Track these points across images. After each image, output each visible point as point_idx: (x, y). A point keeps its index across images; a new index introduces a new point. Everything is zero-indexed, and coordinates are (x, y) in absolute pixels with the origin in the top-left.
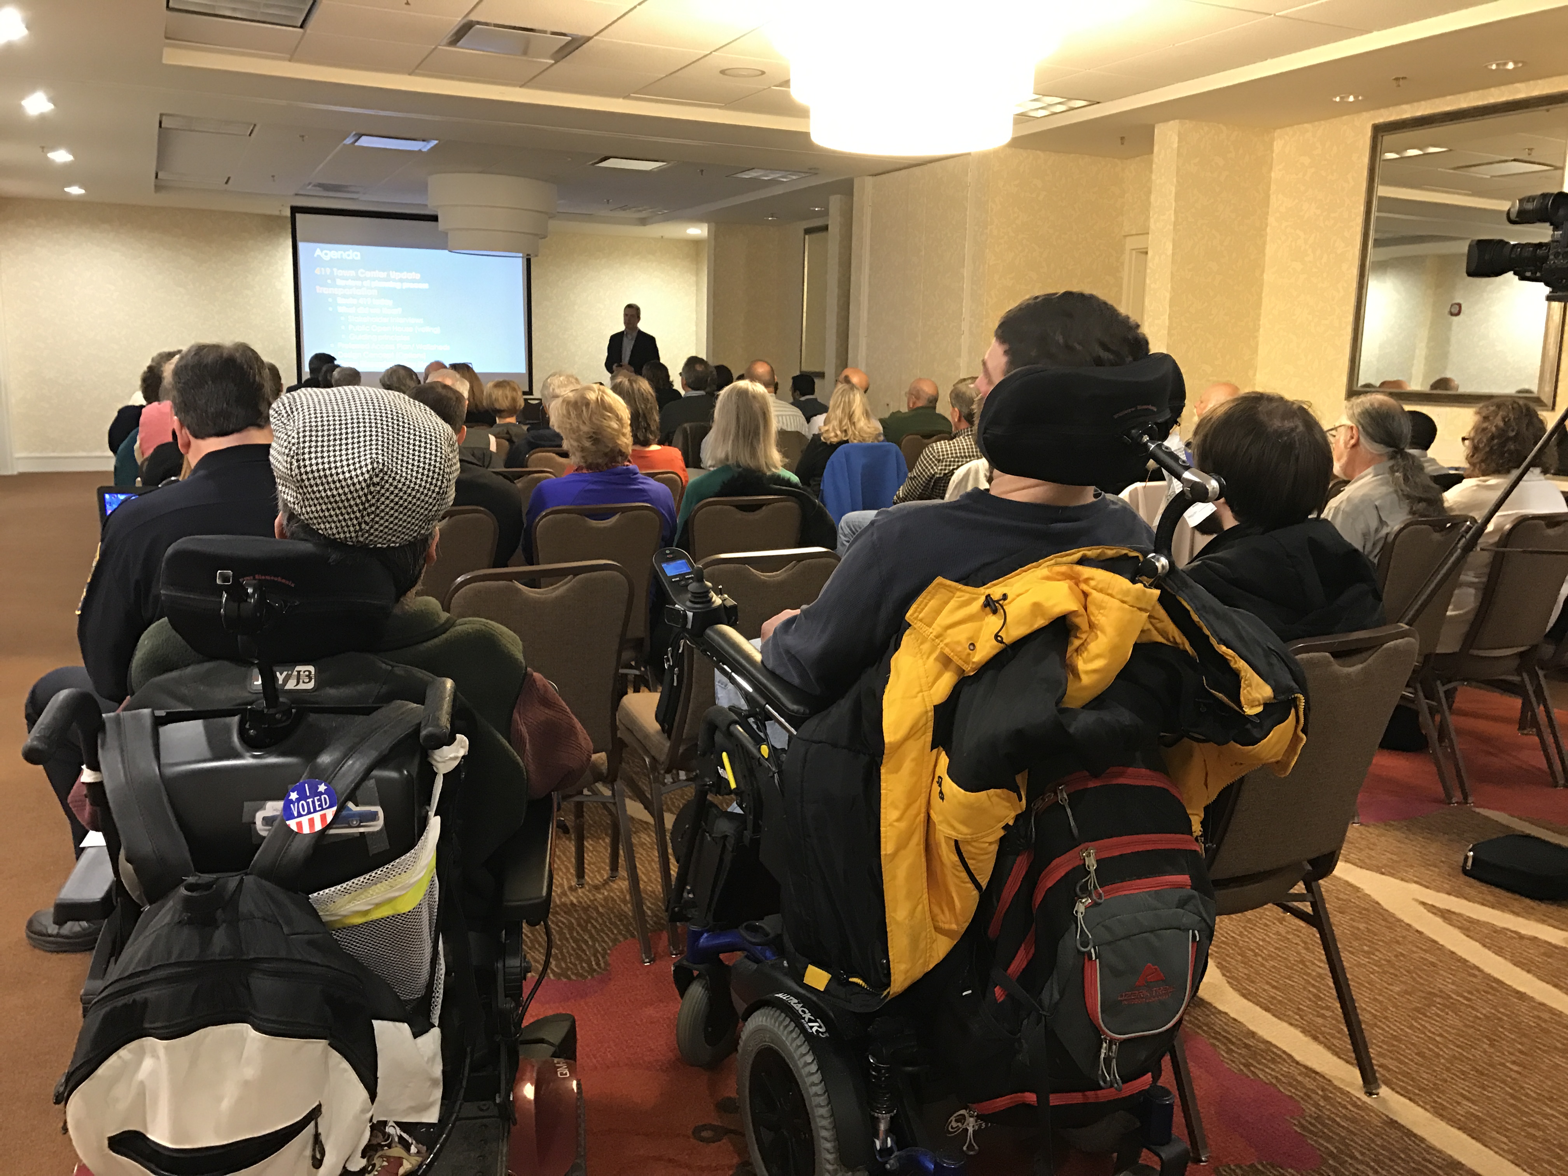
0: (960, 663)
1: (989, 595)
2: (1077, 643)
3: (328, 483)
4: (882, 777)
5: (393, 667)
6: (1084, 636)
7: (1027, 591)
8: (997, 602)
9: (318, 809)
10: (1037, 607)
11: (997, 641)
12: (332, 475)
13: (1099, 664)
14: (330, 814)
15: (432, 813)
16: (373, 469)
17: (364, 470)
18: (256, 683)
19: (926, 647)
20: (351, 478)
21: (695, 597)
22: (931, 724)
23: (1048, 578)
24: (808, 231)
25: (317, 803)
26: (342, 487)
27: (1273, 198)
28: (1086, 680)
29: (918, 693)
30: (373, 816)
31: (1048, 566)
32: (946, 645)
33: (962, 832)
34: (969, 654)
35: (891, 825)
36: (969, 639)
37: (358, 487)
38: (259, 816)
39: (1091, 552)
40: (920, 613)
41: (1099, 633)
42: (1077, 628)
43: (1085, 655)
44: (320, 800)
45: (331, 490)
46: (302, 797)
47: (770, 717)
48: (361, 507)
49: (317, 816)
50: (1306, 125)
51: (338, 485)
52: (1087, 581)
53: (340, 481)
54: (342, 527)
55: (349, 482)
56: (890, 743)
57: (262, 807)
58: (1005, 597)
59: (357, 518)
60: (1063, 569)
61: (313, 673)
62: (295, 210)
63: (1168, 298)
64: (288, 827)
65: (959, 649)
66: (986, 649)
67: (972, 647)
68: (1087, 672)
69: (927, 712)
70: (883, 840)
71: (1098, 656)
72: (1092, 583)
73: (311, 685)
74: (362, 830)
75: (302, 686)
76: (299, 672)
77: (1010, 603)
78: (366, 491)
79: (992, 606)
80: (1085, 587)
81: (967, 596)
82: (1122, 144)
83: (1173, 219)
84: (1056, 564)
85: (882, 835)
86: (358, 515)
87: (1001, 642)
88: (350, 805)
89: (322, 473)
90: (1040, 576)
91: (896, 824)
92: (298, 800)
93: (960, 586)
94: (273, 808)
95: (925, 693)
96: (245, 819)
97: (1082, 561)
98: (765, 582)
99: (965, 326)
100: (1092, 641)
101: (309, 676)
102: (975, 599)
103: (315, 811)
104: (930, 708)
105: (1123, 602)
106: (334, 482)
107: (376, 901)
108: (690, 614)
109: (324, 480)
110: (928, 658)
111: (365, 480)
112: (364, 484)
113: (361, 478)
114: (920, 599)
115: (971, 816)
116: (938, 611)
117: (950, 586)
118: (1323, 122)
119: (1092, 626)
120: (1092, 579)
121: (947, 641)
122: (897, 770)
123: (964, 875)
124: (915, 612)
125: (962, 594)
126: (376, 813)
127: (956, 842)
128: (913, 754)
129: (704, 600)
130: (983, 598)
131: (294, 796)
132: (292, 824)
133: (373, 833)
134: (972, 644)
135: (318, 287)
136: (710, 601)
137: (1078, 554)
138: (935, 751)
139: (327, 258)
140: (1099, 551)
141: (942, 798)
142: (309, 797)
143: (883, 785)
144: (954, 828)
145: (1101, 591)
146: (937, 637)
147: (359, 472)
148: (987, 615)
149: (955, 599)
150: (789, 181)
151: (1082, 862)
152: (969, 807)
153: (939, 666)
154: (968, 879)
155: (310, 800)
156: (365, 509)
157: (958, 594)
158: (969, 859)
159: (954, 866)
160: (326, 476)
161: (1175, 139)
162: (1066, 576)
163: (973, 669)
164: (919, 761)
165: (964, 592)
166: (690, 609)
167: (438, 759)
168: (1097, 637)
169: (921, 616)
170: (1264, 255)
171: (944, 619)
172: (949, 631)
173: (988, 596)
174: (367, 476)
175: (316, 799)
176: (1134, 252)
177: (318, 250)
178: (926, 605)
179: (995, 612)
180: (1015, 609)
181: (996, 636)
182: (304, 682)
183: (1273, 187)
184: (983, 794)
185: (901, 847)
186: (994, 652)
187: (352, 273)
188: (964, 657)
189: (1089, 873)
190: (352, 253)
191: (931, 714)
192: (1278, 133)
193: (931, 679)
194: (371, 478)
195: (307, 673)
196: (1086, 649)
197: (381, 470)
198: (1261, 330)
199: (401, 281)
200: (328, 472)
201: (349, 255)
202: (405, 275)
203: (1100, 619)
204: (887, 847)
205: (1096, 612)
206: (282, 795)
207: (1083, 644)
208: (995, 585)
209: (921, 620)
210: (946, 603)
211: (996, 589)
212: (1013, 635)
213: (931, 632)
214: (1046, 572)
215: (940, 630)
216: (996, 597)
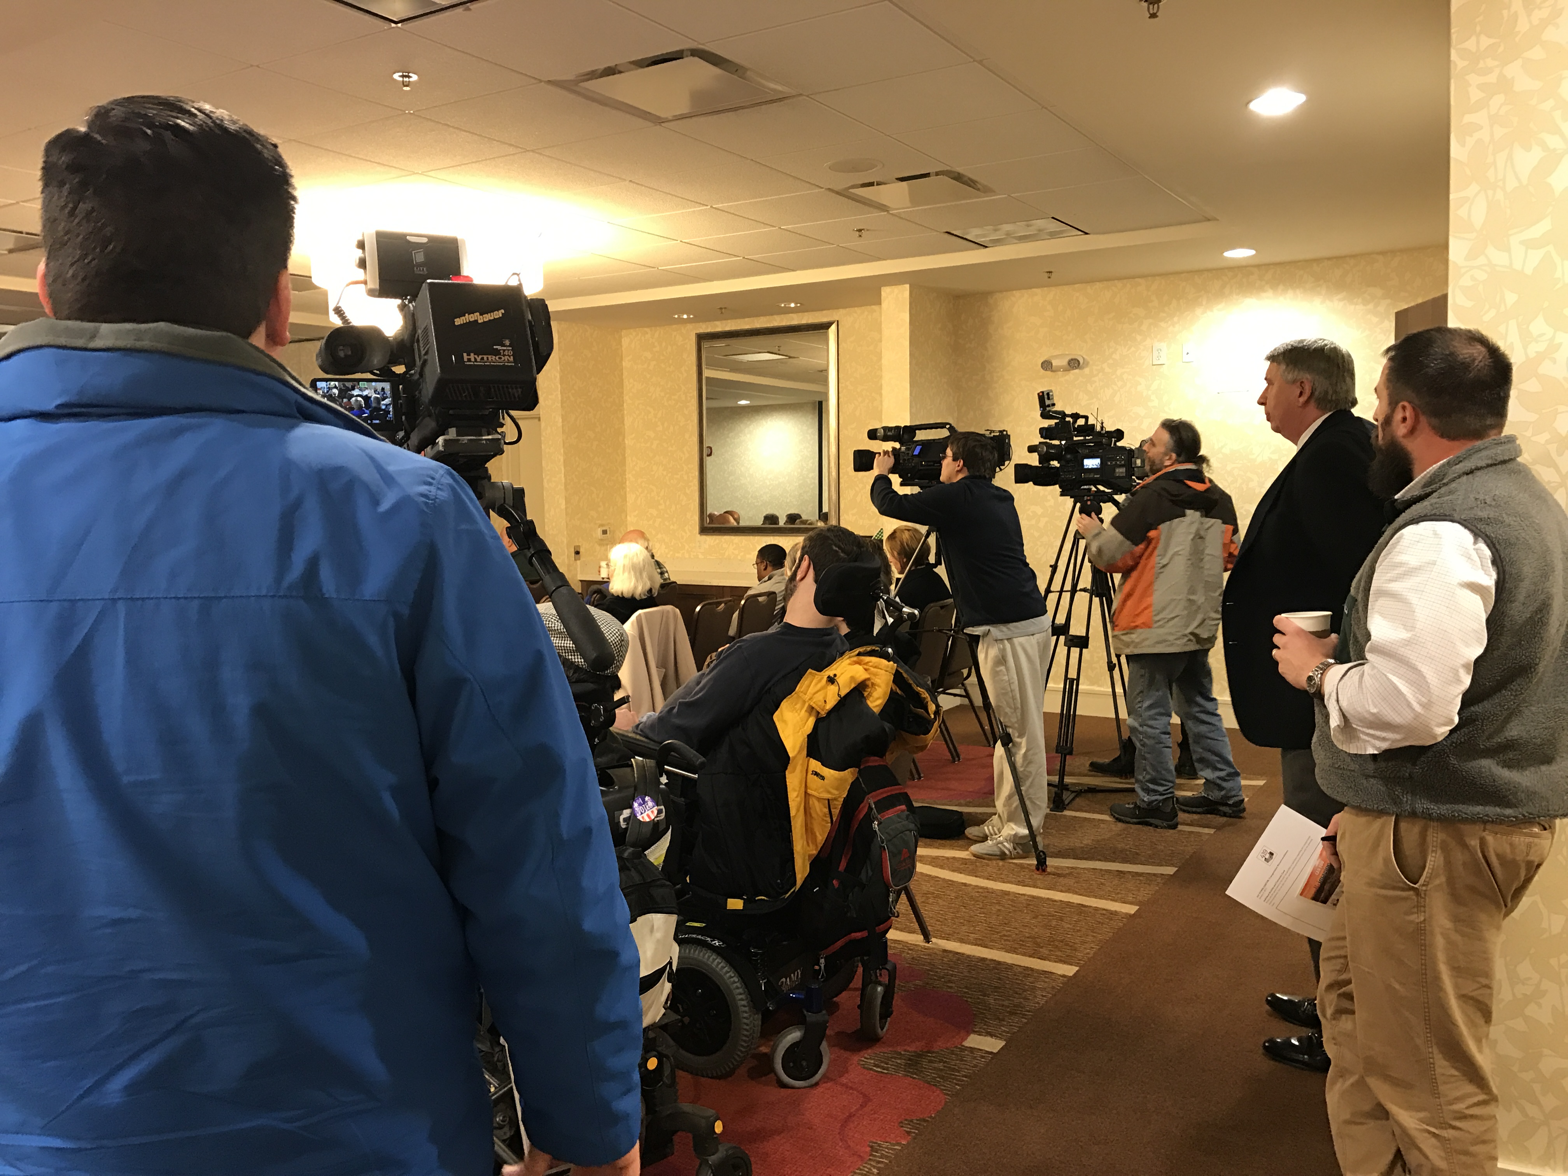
0: (820, 711)
2: (867, 693)
6: (869, 690)
7: (844, 671)
8: (833, 678)
9: (648, 809)
10: (852, 678)
11: (837, 697)
13: (879, 702)
14: (655, 810)
22: (806, 744)
23: (850, 664)
25: (647, 806)
27: (626, 382)
29: (800, 729)
30: (663, 815)
31: (847, 658)
32: (813, 703)
33: (832, 794)
34: (824, 706)
36: (824, 698)
38: (622, 818)
39: (862, 649)
40: (802, 688)
41: (876, 687)
42: (867, 686)
43: (871, 698)
46: (640, 804)
49: (649, 812)
52: (867, 663)
56: (791, 758)
57: (622, 814)
58: (835, 675)
60: (855, 658)
63: (562, 460)
64: (638, 820)
65: (820, 704)
66: (831, 702)
67: (824, 703)
68: (874, 707)
69: (804, 739)
70: (790, 810)
71: (878, 699)
72: (870, 664)
79: (831, 680)
80: (867, 666)
81: (820, 677)
83: (560, 398)
84: (850, 657)
85: (790, 806)
87: (839, 697)
90: (845, 664)
91: (795, 799)
92: (639, 806)
93: (817, 672)
94: (626, 813)
95: (803, 729)
97: (859, 654)
100: (874, 691)
102: (824, 677)
104: (806, 737)
105: (886, 671)
107: (658, 856)
110: (799, 711)
114: (801, 681)
115: (836, 785)
116: (809, 686)
117: (812, 673)
119: (873, 684)
120: (870, 662)
121: (813, 701)
122: (794, 771)
123: (828, 817)
126: (663, 809)
127: (828, 800)
128: (800, 762)
130: (826, 678)
131: (636, 805)
132: (639, 818)
133: (661, 820)
134: (825, 701)
137: (858, 651)
138: (808, 755)
140: (868, 648)
141: (825, 779)
142: (643, 805)
143: (787, 780)
144: (829, 792)
145: (875, 667)
146: (809, 700)
148: (829, 684)
149: (815, 679)
151: (869, 804)
152: (837, 780)
153: (807, 714)
154: (830, 821)
157: (816, 676)
158: (833, 809)
159: (825, 815)
162: (857, 662)
163: (825, 713)
164: (802, 764)
165: (818, 675)
168: (876, 689)
170: (624, 424)
171: (811, 690)
172: (814, 696)
173: (829, 677)
175: (646, 804)
178: (804, 684)
180: (841, 680)
181: (837, 695)
183: (625, 374)
184: (844, 771)
185: (798, 810)
186: (835, 703)
188: (821, 708)
189: (873, 809)
191: (806, 740)
192: (624, 332)
193: (804, 722)
203: (877, 680)
204: (793, 812)
205: (874, 678)
206: (630, 806)
208: (827, 670)
209: (802, 692)
210: (811, 682)
211: (829, 672)
212: (843, 693)
213: (807, 697)
214: (848, 661)
215: (811, 696)
216: (832, 675)
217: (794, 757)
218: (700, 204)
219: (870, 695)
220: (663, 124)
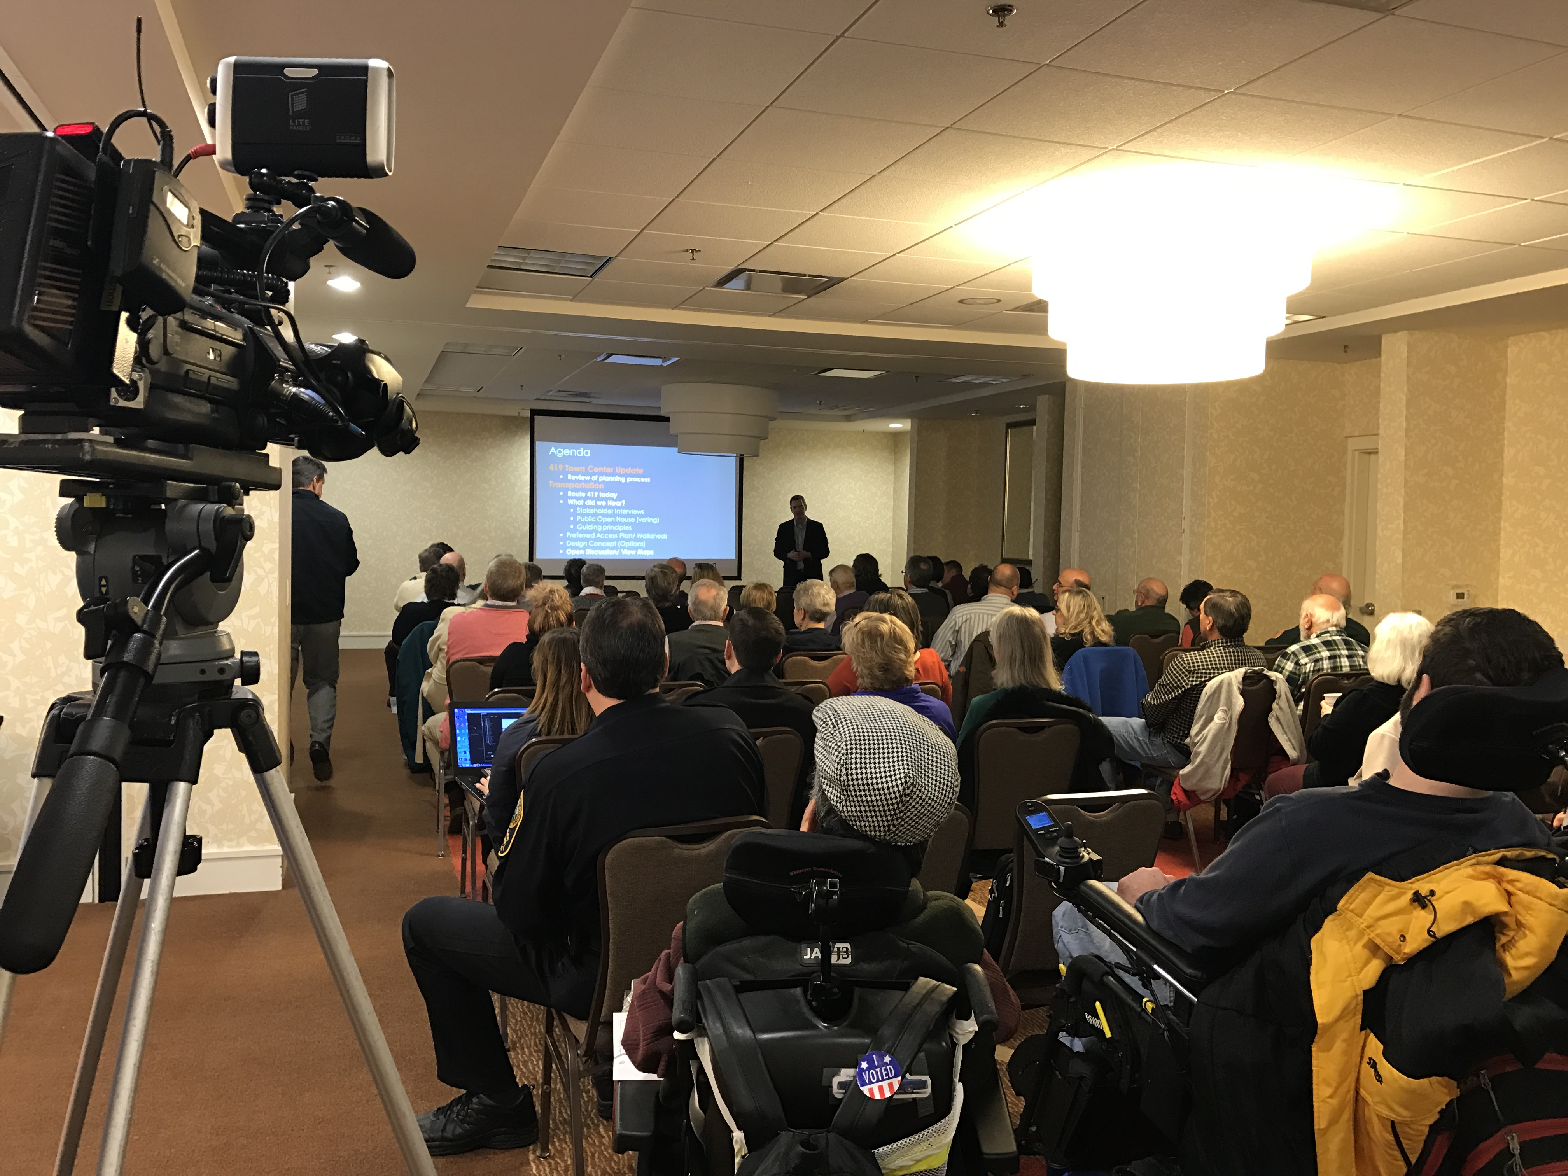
0: (1391, 953)
1: (1418, 891)
2: (1504, 940)
3: (869, 790)
4: (1314, 1054)
5: (908, 944)
6: (1511, 933)
7: (1455, 889)
8: (1425, 897)
9: (885, 1078)
10: (1468, 906)
11: (1429, 933)
12: (873, 784)
13: (1529, 961)
14: (896, 1082)
15: (956, 1080)
16: (906, 782)
17: (899, 782)
18: (805, 957)
19: (1352, 934)
20: (888, 788)
21: (1066, 853)
22: (1360, 1007)
23: (1471, 877)
24: (1009, 426)
25: (884, 1073)
26: (880, 795)
27: (1509, 404)
28: (1516, 975)
29: (1347, 977)
30: (923, 1085)
31: (1471, 865)
32: (1378, 935)
33: (1401, 1114)
34: (1400, 945)
35: (1323, 1101)
36: (1401, 931)
37: (893, 796)
38: (836, 1081)
39: (1510, 853)
40: (1351, 904)
41: (1527, 932)
42: (1504, 926)
43: (1513, 951)
44: (886, 1070)
45: (871, 796)
46: (872, 1066)
47: (1158, 976)
48: (893, 813)
49: (885, 1084)
50: (1542, 333)
51: (877, 793)
52: (1511, 882)
53: (879, 790)
54: (874, 826)
55: (886, 791)
56: (1323, 1024)
57: (837, 1073)
58: (1432, 893)
59: (888, 821)
60: (1488, 868)
61: (850, 950)
62: (534, 412)
63: (1402, 504)
64: (862, 1092)
65: (1390, 939)
66: (1416, 942)
67: (1402, 939)
68: (1516, 969)
69: (1357, 996)
70: (1316, 1115)
71: (1527, 954)
72: (1518, 885)
73: (849, 961)
74: (914, 1096)
75: (842, 961)
76: (838, 948)
77: (1438, 899)
78: (899, 800)
79: (1420, 901)
80: (1510, 888)
81: (1396, 891)
82: (1346, 352)
83: (1405, 426)
84: (1478, 864)
85: (1316, 1109)
86: (889, 818)
87: (1434, 936)
88: (908, 1075)
89: (865, 782)
90: (1465, 875)
91: (1330, 1100)
92: (868, 1069)
93: (1389, 881)
94: (846, 1074)
95: (1355, 978)
96: (824, 1083)
97: (1502, 862)
98: (1092, 822)
99: (1185, 525)
100: (1521, 939)
101: (846, 952)
102: (1405, 893)
103: (883, 1080)
104: (1360, 992)
105: (1551, 905)
106: (874, 790)
107: (918, 1158)
108: (1062, 868)
109: (866, 788)
110: (1355, 944)
111: (899, 791)
112: (897, 794)
113: (896, 789)
114: (1351, 891)
115: (1411, 1100)
116: (1368, 904)
117: (1379, 881)
118: (1560, 331)
119: (1520, 925)
120: (1518, 881)
121: (1378, 931)
122: (1329, 1049)
123: (1397, 1153)
124: (1347, 902)
125: (1390, 888)
126: (926, 1081)
127: (1393, 1123)
128: (1345, 1035)
129: (1075, 855)
130: (1410, 895)
131: (864, 1065)
132: (865, 1090)
133: (921, 1099)
134: (1403, 936)
135: (551, 482)
136: (1079, 857)
137: (1498, 855)
138: (1364, 1032)
139: (560, 456)
140: (1518, 852)
141: (1381, 1082)
142: (877, 1067)
143: (1314, 1062)
144: (1392, 1110)
145: (1528, 893)
146: (1369, 927)
147: (894, 783)
148: (1415, 908)
149: (1384, 892)
150: (998, 384)
151: (1506, 1145)
152: (1411, 1092)
153: (1366, 953)
154: (1400, 1157)
155: (878, 1070)
156: (895, 814)
157: (1387, 888)
158: (1405, 1139)
159: (1388, 1144)
160: (868, 785)
161: (1404, 349)
162: (1489, 876)
163: (1403, 959)
164: (1349, 1042)
165: (1392, 887)
166: (1062, 863)
167: (960, 1032)
168: (1525, 935)
169: (1352, 907)
170: (1502, 458)
171: (1373, 911)
172: (1381, 923)
173: (1416, 893)
174: (901, 788)
175: (883, 1068)
176: (1357, 453)
177: (553, 448)
178: (1357, 898)
179: (1424, 907)
180: (1442, 904)
181: (1429, 931)
182: (843, 958)
183: (1509, 392)
184: (1425, 1081)
185: (1333, 1121)
186: (1425, 945)
187: (583, 469)
188: (1395, 947)
189: (1514, 1155)
190: (583, 451)
191: (1361, 998)
192: (1511, 340)
193: (1360, 965)
194: (904, 790)
195: (845, 950)
196: (1514, 946)
197: (912, 784)
198: (1502, 533)
199: (626, 476)
200: (870, 781)
201: (580, 453)
202: (629, 470)
203: (1528, 919)
204: (1320, 1122)
205: (1522, 912)
206: (856, 1065)
207: (1510, 941)
208: (1418, 880)
209: (1352, 911)
210: (1376, 896)
211: (1422, 884)
212: (1445, 928)
213: (1363, 922)
214: (1470, 871)
215: (1370, 921)
216: (1424, 892)
217: (1329, 1027)
218: (1528, 135)
219: (1512, 942)
220: (1397, 12)
